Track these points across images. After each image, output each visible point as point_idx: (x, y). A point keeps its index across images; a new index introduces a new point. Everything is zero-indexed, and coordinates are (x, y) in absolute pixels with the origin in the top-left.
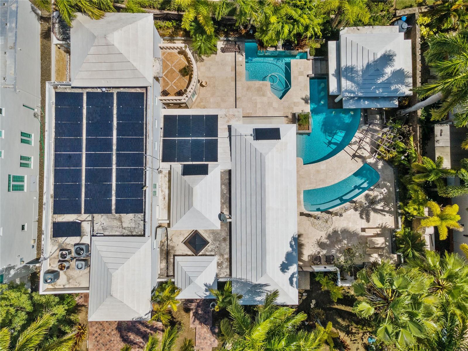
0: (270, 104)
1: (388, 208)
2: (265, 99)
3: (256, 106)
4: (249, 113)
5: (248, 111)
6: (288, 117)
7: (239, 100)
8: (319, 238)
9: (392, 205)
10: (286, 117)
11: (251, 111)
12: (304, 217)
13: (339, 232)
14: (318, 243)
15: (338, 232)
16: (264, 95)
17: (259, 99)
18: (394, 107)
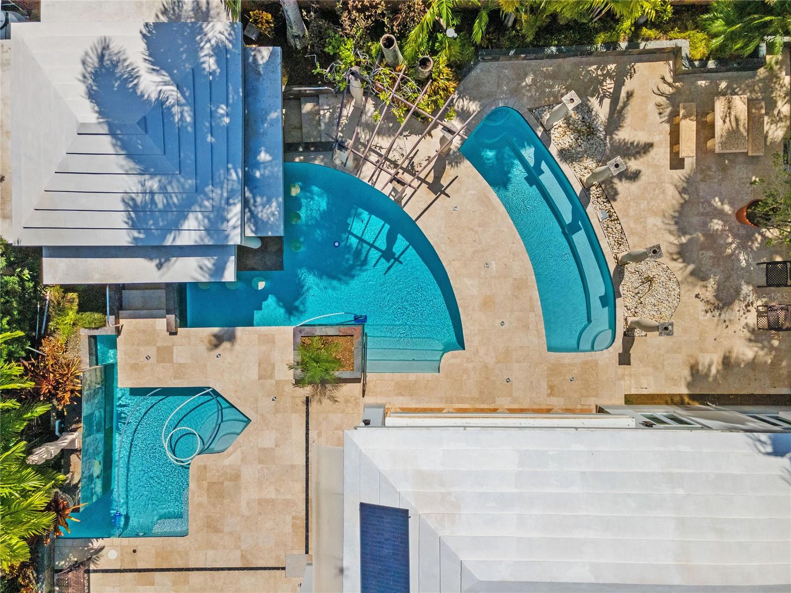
0: (265, 456)
1: (608, 81)
2: (249, 473)
3: (272, 502)
4: (294, 525)
5: (288, 529)
6: (307, 398)
7: (249, 556)
8: (701, 306)
9: (597, 69)
10: (307, 405)
11: (288, 519)
12: (635, 352)
13: (684, 240)
14: (717, 308)
15: (682, 245)
16: (236, 478)
17: (249, 494)
18: (279, 60)
